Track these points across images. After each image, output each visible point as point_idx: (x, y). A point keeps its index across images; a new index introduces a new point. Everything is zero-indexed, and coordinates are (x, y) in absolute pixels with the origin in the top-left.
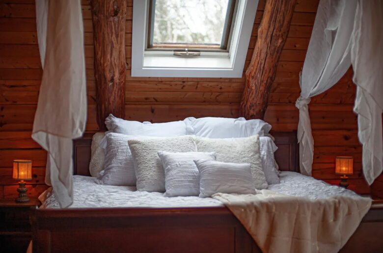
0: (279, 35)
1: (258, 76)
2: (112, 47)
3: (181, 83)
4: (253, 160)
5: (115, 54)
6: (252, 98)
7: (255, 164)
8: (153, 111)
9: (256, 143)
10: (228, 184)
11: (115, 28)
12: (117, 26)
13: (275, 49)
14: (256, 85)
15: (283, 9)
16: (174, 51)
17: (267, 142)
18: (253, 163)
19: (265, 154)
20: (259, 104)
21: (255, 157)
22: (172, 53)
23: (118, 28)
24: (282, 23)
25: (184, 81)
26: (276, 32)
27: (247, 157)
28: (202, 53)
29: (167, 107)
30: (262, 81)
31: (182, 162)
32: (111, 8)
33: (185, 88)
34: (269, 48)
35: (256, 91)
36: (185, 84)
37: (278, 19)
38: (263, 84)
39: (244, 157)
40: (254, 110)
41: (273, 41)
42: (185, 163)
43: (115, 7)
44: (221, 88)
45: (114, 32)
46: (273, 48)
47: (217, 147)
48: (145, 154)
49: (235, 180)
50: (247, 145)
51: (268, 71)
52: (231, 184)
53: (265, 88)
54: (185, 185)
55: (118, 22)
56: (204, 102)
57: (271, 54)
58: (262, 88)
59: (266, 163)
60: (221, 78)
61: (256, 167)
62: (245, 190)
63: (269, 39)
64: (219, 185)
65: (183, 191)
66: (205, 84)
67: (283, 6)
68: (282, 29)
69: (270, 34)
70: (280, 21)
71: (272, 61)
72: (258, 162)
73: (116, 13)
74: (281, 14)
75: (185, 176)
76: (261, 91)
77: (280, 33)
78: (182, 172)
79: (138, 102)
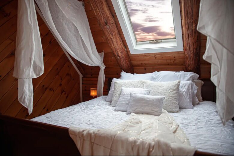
0: (192, 22)
1: (188, 48)
2: (112, 40)
3: (154, 56)
4: (171, 94)
5: (115, 43)
6: (188, 61)
7: (171, 97)
8: (145, 69)
9: (177, 84)
10: (142, 108)
11: (109, 31)
12: (110, 30)
13: (192, 31)
14: (188, 54)
15: (189, 4)
16: (150, 41)
17: (188, 84)
18: (170, 96)
19: (185, 91)
20: (192, 64)
21: (173, 92)
22: (149, 42)
23: (111, 31)
24: (192, 13)
25: (155, 54)
26: (190, 20)
27: (168, 92)
28: (163, 41)
29: (152, 67)
30: (190, 51)
31: (126, 93)
32: (103, 22)
33: (157, 58)
34: (188, 31)
35: (189, 57)
36: (156, 56)
37: (189, 12)
38: (192, 53)
39: (166, 92)
40: (190, 67)
41: (189, 26)
42: (127, 94)
43: (105, 21)
44: (175, 57)
45: (110, 33)
46: (191, 30)
47: (153, 86)
48: (117, 88)
49: (147, 106)
50: (170, 85)
51: (192, 45)
52: (143, 108)
53: (193, 54)
54: (124, 106)
55: (110, 28)
56: (168, 64)
57: (191, 35)
58: (191, 55)
59: (184, 96)
60: (173, 52)
61: (171, 99)
62: (154, 112)
63: (187, 26)
64: (137, 108)
65: (122, 109)
66: (166, 55)
67: (189, 2)
68: (193, 18)
69: (187, 22)
70: (190, 12)
71: (193, 39)
72: (174, 96)
73: (106, 24)
74: (190, 8)
75: (125, 101)
76: (191, 57)
77: (193, 20)
78: (124, 98)
79: (138, 65)
